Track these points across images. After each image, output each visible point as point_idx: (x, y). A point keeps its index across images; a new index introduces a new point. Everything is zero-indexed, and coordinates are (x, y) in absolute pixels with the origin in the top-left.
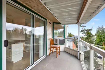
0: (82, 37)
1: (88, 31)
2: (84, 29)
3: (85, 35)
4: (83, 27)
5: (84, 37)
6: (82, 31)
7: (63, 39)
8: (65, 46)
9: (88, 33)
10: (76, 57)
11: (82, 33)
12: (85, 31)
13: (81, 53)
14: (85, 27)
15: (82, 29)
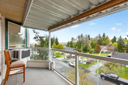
0: (36, 45)
1: (42, 38)
2: (37, 35)
3: (38, 42)
4: (37, 33)
5: (38, 44)
6: (35, 37)
7: (27, 49)
8: (27, 60)
9: (42, 40)
10: (47, 68)
11: (35, 40)
12: (39, 38)
13: (53, 63)
14: (39, 33)
15: (36, 35)
